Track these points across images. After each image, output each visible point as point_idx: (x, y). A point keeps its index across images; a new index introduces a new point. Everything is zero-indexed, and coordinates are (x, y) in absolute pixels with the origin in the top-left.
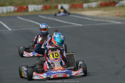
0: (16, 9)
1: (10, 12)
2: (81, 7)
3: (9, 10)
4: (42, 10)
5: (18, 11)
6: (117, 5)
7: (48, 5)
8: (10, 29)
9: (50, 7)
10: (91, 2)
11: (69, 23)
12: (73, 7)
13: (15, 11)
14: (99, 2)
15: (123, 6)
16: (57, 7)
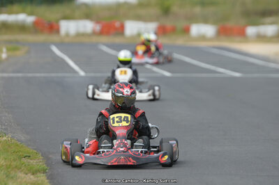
0: (98, 28)
1: (84, 35)
2: (241, 33)
3: (82, 30)
5: (102, 33)
7: (168, 23)
8: (82, 73)
9: (174, 30)
10: (263, 24)
11: (213, 68)
12: (223, 32)
13: (94, 33)
16: (187, 30)
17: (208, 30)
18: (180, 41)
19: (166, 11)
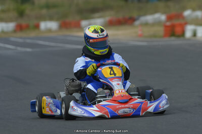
4: (15, 31)
6: (137, 23)
7: (23, 22)
9: (28, 27)
10: (93, 18)
12: (64, 25)
14: (108, 19)
15: (146, 24)
16: (37, 27)
17: (53, 25)
18: (33, 34)
19: (21, 14)
